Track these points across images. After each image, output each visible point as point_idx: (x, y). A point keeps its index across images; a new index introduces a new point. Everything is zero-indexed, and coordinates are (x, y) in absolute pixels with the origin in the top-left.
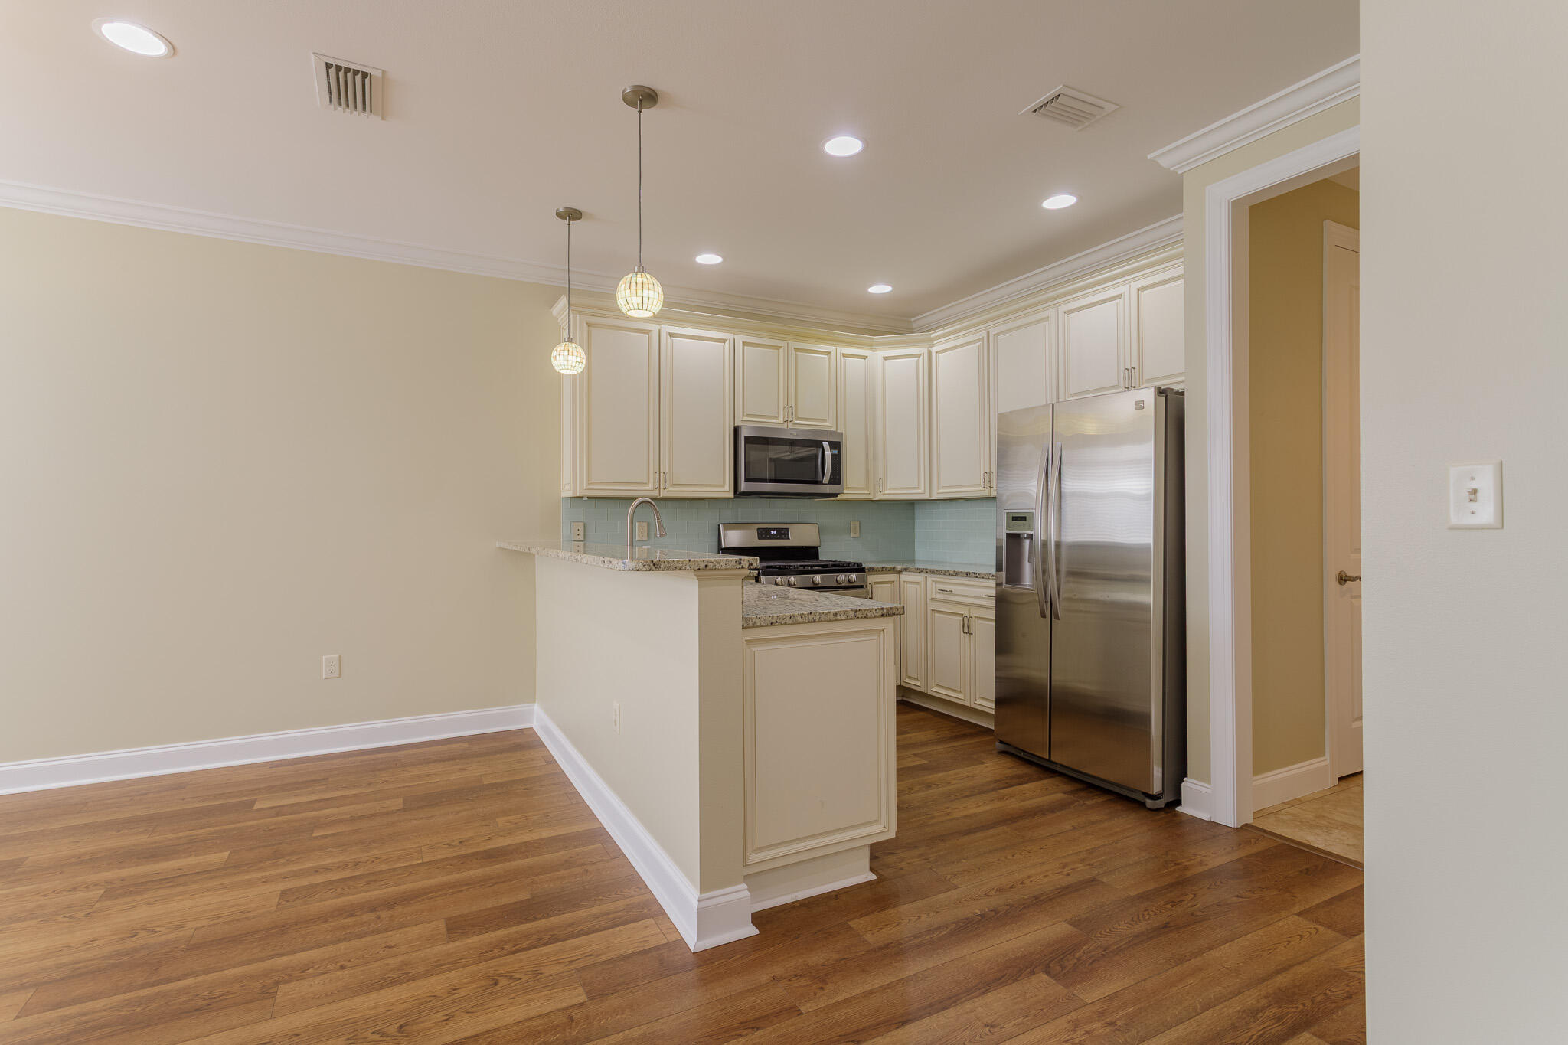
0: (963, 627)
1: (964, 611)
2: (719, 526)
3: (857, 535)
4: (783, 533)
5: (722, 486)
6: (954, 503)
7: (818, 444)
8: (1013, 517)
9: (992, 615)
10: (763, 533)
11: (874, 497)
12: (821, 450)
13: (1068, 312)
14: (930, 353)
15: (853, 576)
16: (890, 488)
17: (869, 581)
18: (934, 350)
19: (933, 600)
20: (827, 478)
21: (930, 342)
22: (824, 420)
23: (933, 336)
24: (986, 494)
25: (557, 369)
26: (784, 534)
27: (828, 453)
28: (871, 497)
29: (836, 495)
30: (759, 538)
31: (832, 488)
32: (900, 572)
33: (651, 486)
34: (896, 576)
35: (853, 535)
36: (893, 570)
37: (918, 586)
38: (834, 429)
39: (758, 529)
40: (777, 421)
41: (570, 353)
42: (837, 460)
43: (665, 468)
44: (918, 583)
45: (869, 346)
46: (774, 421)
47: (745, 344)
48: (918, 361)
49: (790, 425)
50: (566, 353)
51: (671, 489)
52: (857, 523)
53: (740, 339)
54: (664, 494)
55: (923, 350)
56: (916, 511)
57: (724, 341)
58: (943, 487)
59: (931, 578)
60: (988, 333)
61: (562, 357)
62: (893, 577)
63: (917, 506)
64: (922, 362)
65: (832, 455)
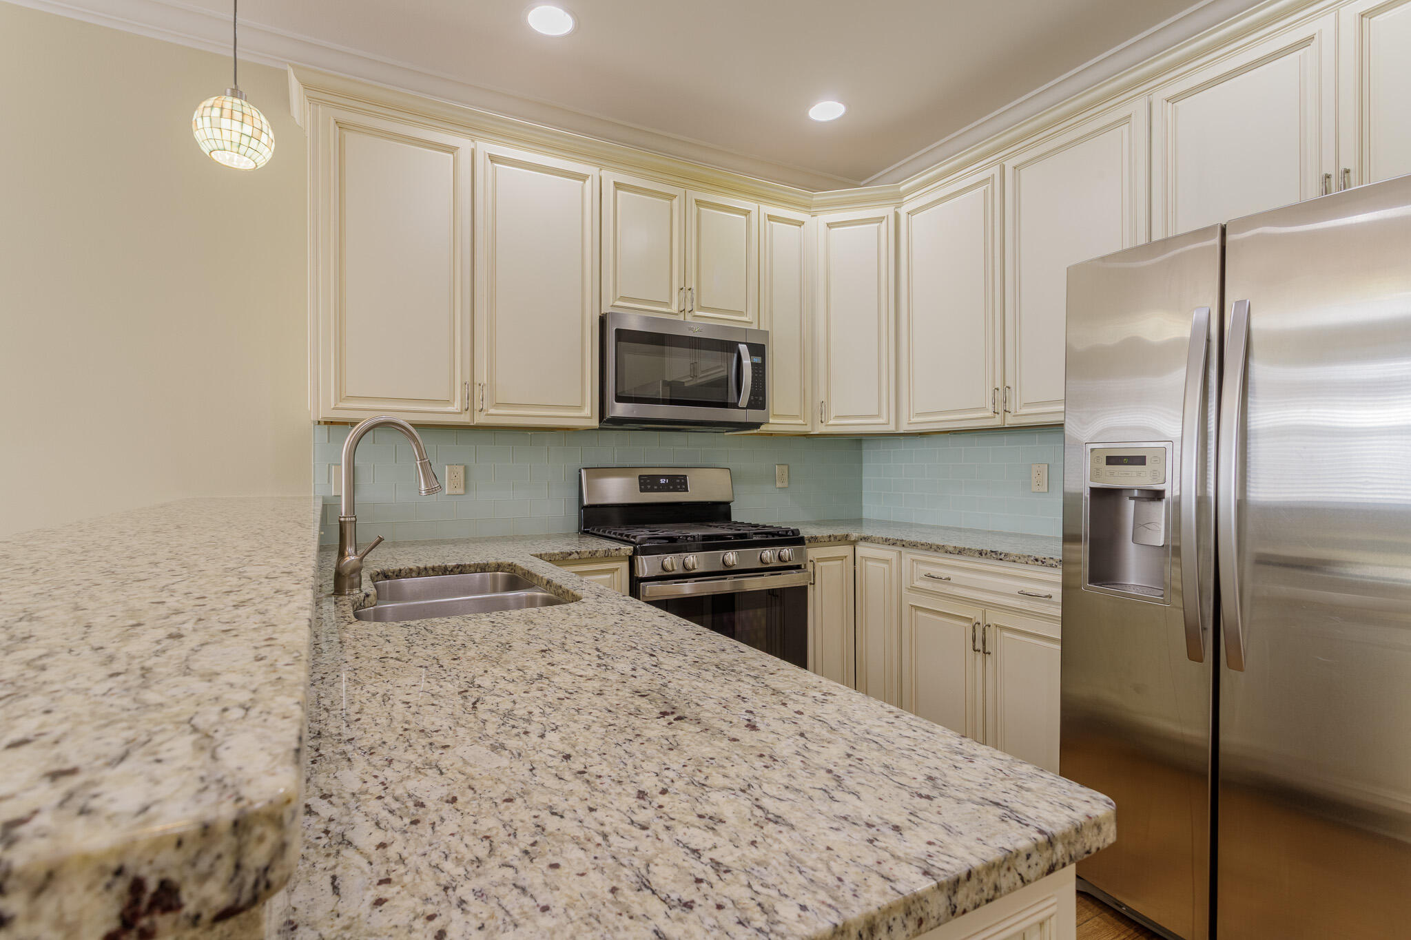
0: (974, 641)
1: (975, 614)
2: (580, 471)
3: (786, 484)
4: (678, 483)
5: (580, 408)
6: (925, 440)
7: (730, 347)
8: (1108, 458)
9: (1056, 631)
10: (648, 483)
11: (813, 430)
12: (736, 355)
13: (1173, 99)
14: (897, 216)
15: (787, 552)
16: (837, 417)
17: (810, 557)
18: (903, 211)
19: (913, 589)
20: (744, 399)
21: (898, 198)
22: (740, 313)
23: (902, 189)
24: (997, 422)
25: (205, 148)
26: (680, 484)
27: (747, 362)
28: (807, 429)
29: (757, 425)
30: (642, 491)
31: (753, 415)
32: (854, 543)
33: (456, 407)
34: (850, 548)
35: (779, 485)
36: (845, 540)
37: (885, 566)
38: (755, 327)
39: (640, 476)
40: (669, 310)
41: (226, 113)
42: (760, 372)
43: (482, 377)
44: (886, 561)
45: (807, 207)
46: (664, 310)
47: (618, 186)
48: (878, 229)
49: (689, 318)
50: (216, 112)
51: (492, 411)
52: (785, 468)
53: (610, 177)
54: (480, 419)
55: (887, 211)
56: (865, 452)
57: (583, 178)
58: (918, 415)
59: (909, 555)
60: (1003, 169)
61: (207, 120)
62: (846, 550)
63: (865, 445)
64: (886, 228)
65: (753, 364)
